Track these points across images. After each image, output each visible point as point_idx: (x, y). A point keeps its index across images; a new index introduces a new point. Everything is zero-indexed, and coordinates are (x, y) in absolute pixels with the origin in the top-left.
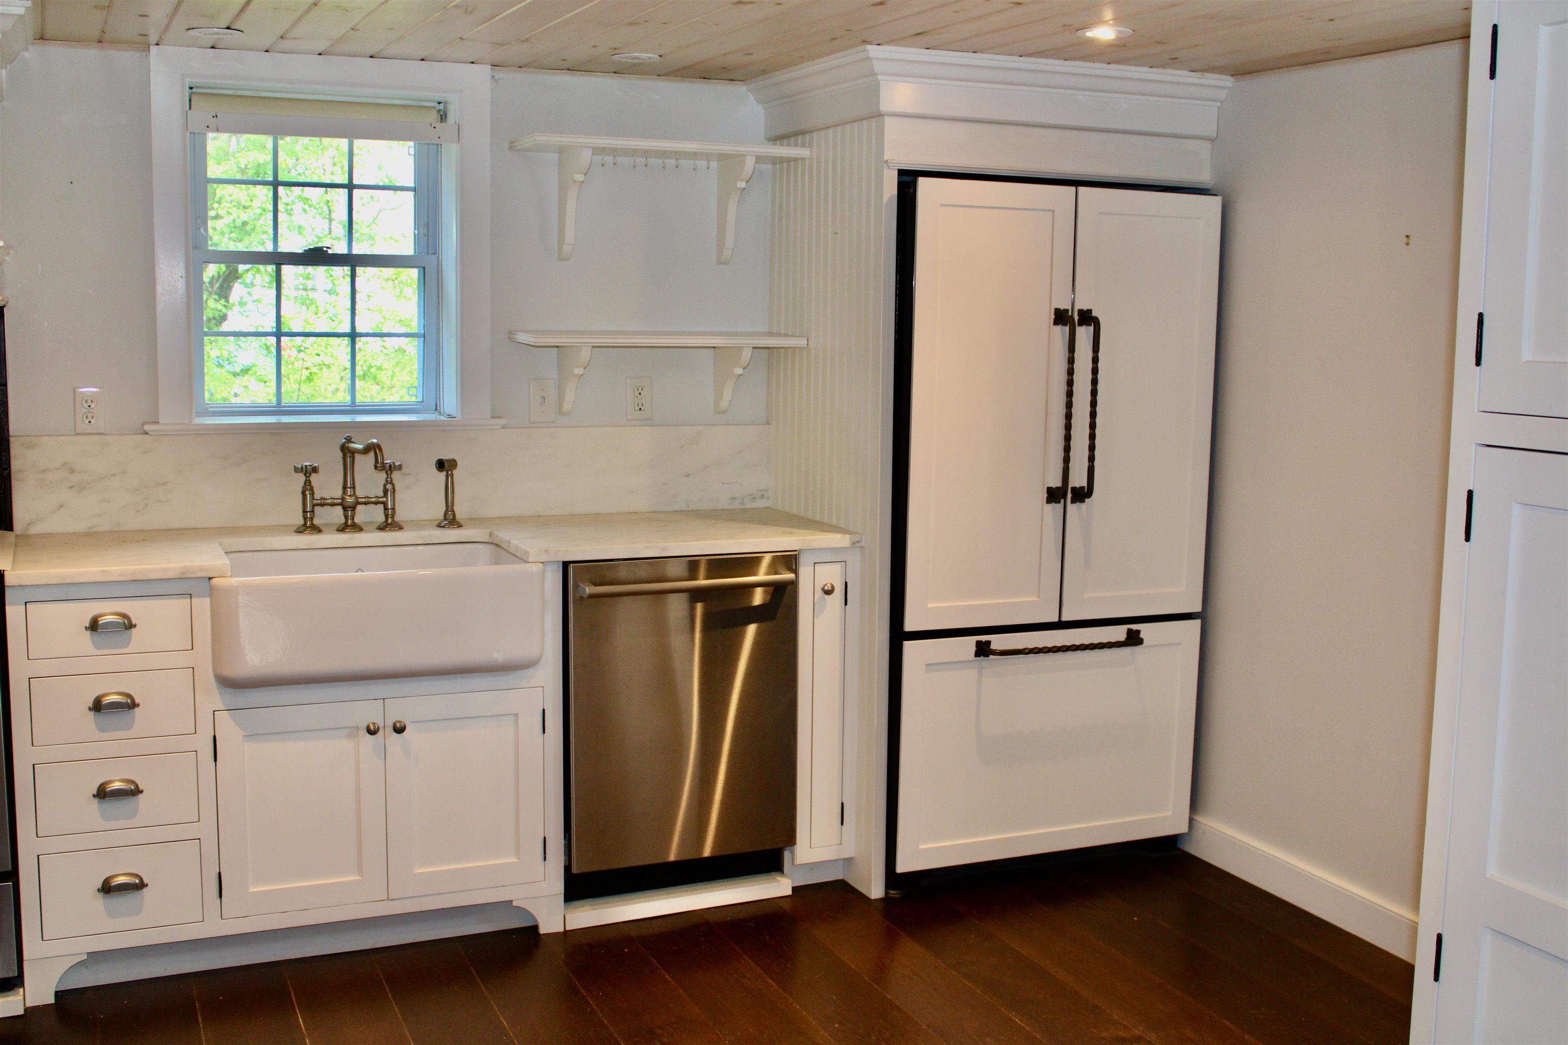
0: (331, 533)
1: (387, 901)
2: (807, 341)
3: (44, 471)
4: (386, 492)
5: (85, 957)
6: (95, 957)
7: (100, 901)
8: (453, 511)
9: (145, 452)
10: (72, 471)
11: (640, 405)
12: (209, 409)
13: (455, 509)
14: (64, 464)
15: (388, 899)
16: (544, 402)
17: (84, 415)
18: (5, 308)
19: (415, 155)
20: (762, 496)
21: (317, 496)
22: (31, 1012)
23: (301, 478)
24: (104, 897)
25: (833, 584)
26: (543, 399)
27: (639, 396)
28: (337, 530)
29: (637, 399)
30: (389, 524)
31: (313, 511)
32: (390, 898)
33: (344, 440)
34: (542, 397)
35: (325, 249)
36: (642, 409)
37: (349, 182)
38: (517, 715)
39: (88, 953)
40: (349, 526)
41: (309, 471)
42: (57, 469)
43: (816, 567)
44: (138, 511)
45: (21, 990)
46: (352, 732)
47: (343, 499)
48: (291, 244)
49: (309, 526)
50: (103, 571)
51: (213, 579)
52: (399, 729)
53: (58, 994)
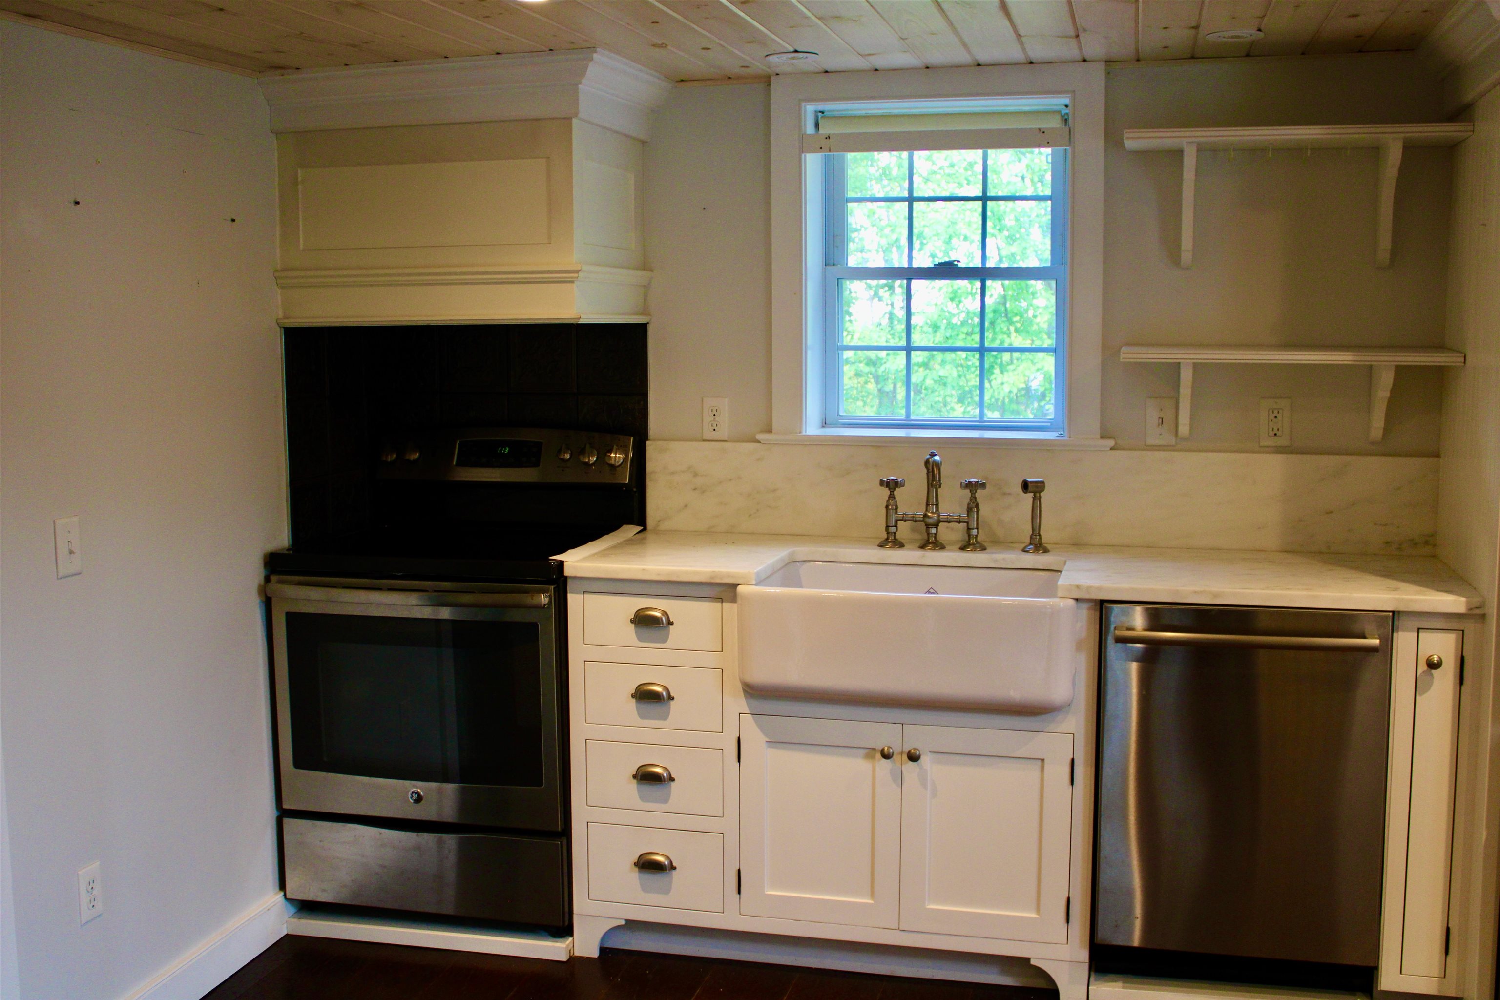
0: (913, 550)
1: (898, 932)
2: (1463, 359)
3: (673, 473)
4: (969, 510)
5: (623, 923)
6: (631, 925)
7: (635, 875)
8: (1040, 535)
9: (758, 460)
10: (696, 475)
11: (1275, 429)
12: (839, 421)
13: (1041, 533)
14: (690, 468)
15: (899, 929)
16: (1162, 424)
17: (709, 424)
18: (648, 325)
19: (1052, 163)
20: (1427, 543)
21: (900, 511)
22: (574, 961)
23: (886, 492)
24: (640, 872)
25: (1441, 657)
26: (1160, 420)
27: (1275, 420)
28: (878, 546)
29: (1272, 422)
30: (969, 544)
31: (896, 526)
32: (900, 929)
33: (929, 456)
34: (1159, 418)
35: (956, 263)
36: (1278, 434)
37: (983, 194)
38: (1043, 760)
39: (626, 920)
40: (931, 543)
41: (892, 486)
42: (683, 472)
43: (1420, 634)
44: (750, 515)
45: (571, 939)
46: (870, 753)
47: (925, 516)
48: (922, 261)
49: (892, 541)
50: (643, 570)
51: (739, 586)
52: (913, 758)
53: (603, 950)
